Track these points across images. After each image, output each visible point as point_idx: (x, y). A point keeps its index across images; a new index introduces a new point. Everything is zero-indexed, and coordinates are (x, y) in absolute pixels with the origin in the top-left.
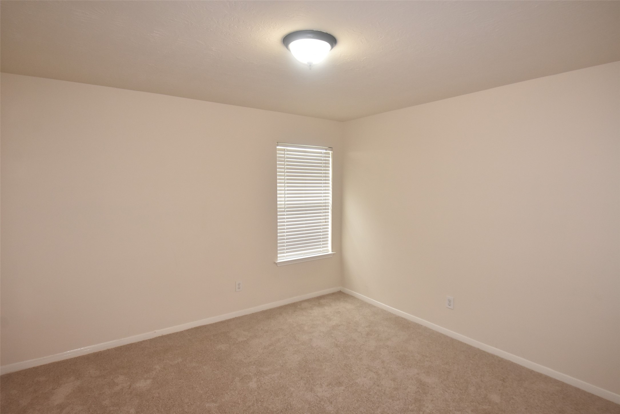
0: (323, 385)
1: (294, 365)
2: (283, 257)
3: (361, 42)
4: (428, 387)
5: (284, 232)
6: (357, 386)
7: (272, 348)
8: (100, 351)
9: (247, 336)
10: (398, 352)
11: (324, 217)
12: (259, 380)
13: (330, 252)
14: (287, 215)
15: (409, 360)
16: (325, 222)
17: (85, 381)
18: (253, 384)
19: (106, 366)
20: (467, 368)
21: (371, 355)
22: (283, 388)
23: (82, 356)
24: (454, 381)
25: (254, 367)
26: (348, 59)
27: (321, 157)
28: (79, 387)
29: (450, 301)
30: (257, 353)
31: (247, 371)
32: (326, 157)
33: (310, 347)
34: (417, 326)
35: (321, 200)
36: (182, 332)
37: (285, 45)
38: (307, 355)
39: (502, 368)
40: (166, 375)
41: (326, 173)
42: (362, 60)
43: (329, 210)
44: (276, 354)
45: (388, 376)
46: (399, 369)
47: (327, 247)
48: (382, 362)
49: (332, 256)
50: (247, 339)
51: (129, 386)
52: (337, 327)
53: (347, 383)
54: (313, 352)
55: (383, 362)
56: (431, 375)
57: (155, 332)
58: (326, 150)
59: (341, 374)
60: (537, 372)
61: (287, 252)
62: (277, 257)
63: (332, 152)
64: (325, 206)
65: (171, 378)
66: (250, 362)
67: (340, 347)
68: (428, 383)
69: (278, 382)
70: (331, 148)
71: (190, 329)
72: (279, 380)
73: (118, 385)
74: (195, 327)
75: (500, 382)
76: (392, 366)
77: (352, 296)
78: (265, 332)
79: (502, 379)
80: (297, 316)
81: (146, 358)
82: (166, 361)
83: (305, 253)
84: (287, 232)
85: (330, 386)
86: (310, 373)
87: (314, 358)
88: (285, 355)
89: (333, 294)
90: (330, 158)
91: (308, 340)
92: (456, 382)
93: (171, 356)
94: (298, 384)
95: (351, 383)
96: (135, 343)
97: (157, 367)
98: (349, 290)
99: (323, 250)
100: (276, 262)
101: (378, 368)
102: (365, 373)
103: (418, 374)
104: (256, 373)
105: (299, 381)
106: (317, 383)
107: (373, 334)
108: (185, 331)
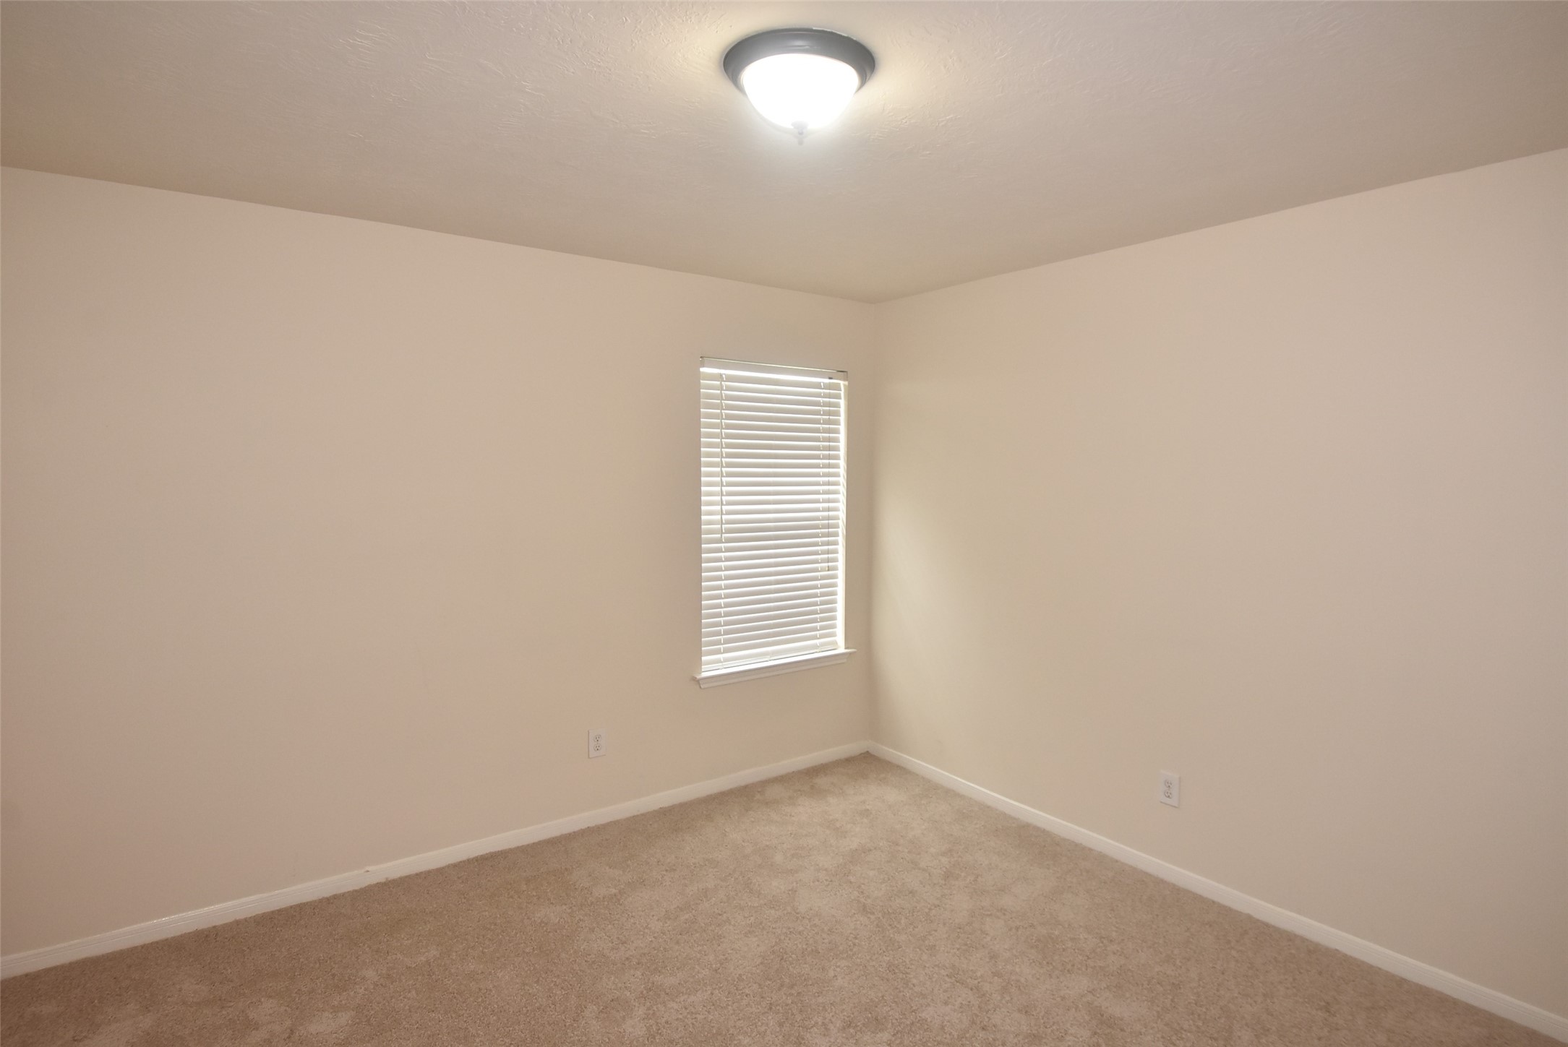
0: (831, 1027)
1: (748, 968)
2: (715, 664)
3: (945, 67)
4: (1122, 1030)
5: (719, 597)
6: (925, 1031)
7: (687, 916)
8: (214, 927)
9: (619, 881)
10: (1032, 926)
11: (826, 556)
12: (651, 1012)
13: (841, 649)
14: (728, 550)
15: (1064, 950)
16: (828, 570)
17: (167, 1015)
18: (634, 1027)
19: (229, 971)
20: (1223, 974)
21: (958, 937)
22: (719, 1037)
23: (162, 941)
24: (1193, 1014)
25: (638, 973)
26: (904, 121)
27: (819, 395)
28: (148, 1034)
29: (1168, 785)
30: (646, 931)
31: (620, 985)
32: (829, 396)
33: (790, 913)
34: (1078, 852)
35: (817, 510)
36: (440, 871)
37: (728, 76)
38: (782, 937)
39: (1320, 973)
40: (392, 998)
41: (829, 440)
42: (943, 123)
43: (838, 536)
44: (697, 935)
45: (1008, 998)
46: (1038, 979)
47: (833, 635)
48: (991, 958)
49: (845, 661)
50: (620, 891)
51: (288, 1030)
52: (863, 855)
53: (897, 1020)
54: (801, 928)
55: (993, 957)
56: (1128, 995)
57: (368, 871)
58: (830, 378)
59: (880, 995)
60: (1416, 985)
61: (726, 651)
62: (700, 663)
63: (846, 383)
64: (828, 526)
65: (407, 1007)
66: (627, 959)
67: (873, 913)
68: (1122, 1020)
69: (705, 1018)
70: (843, 373)
71: (464, 861)
72: (709, 1012)
73: (257, 1029)
74: (477, 855)
75: (1319, 1013)
76: (1018, 970)
77: (899, 767)
78: (667, 871)
79: (1323, 1004)
80: (753, 822)
81: (339, 946)
82: (394, 957)
83: (774, 653)
84: (727, 596)
85: (852, 1030)
86: (793, 992)
87: (804, 946)
88: (724, 937)
89: (849, 761)
90: (840, 398)
91: (784, 892)
92: (1199, 1015)
93: (410, 942)
94: (760, 1024)
95: (908, 1023)
96: (311, 902)
97: (370, 973)
98: (891, 750)
99: (823, 645)
100: (698, 677)
101: (982, 976)
102: (945, 991)
103: (1092, 992)
104: (645, 992)
105: (763, 1014)
106: (813, 1022)
107: (963, 874)
108: (448, 866)
